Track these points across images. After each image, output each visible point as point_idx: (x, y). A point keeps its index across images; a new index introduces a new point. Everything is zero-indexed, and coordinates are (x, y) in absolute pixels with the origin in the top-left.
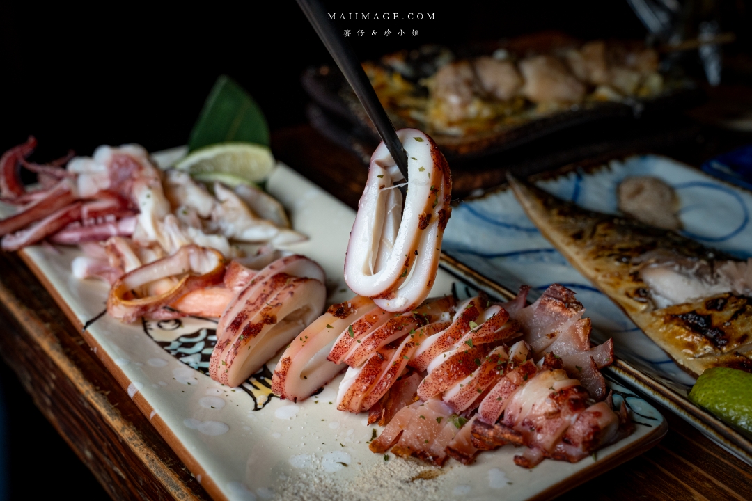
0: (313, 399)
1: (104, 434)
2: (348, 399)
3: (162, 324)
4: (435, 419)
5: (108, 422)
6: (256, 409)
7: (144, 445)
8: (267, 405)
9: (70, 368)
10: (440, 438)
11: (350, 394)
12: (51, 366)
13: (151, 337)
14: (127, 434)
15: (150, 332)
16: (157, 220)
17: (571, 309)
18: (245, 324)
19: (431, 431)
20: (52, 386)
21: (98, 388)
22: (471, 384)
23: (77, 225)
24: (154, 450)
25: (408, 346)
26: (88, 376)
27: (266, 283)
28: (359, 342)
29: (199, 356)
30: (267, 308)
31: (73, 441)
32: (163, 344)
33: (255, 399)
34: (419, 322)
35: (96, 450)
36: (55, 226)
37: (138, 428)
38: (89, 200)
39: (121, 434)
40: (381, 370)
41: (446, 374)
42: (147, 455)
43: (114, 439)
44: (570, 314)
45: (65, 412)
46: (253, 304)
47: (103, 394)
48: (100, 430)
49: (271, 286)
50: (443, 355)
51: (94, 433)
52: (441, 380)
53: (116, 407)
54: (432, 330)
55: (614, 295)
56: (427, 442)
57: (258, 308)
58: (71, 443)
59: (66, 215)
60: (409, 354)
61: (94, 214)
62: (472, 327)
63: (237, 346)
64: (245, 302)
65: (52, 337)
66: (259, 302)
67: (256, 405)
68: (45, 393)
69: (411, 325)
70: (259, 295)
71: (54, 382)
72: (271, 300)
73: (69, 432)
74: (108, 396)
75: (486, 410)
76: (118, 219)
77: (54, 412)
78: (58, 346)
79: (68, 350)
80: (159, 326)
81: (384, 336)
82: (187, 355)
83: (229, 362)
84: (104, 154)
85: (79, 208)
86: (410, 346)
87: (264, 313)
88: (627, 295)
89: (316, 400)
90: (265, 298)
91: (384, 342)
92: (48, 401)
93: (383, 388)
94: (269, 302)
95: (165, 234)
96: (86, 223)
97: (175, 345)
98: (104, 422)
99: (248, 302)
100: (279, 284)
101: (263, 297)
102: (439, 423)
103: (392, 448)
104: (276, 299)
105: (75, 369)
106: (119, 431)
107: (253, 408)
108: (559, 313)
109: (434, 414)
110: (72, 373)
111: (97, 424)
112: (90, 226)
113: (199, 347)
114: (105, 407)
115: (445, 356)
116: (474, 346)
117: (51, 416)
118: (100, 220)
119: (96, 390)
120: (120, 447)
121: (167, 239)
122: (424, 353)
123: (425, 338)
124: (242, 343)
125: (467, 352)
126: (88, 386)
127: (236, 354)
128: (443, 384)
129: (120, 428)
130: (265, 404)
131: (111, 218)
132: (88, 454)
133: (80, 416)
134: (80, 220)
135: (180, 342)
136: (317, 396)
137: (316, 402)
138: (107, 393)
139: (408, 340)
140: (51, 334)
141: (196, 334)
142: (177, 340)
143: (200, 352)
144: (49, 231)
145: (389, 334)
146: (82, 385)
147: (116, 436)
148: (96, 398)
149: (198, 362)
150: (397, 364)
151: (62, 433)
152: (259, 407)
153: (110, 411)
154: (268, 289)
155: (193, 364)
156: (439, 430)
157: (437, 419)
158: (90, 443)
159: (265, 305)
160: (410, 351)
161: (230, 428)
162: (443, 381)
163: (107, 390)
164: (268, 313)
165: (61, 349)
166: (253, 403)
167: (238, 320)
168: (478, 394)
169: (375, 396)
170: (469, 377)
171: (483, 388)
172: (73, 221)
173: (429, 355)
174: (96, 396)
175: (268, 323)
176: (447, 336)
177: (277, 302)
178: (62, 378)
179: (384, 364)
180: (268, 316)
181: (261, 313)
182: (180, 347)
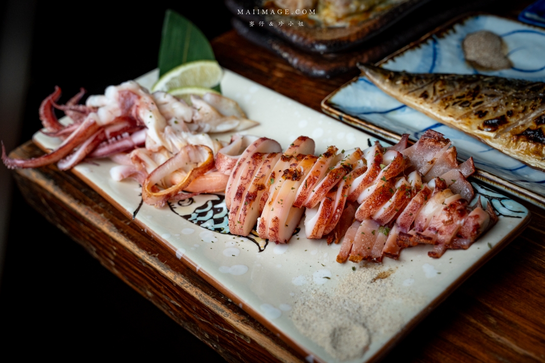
0: (295, 237)
1: (161, 281)
2: (315, 231)
3: (181, 203)
4: (371, 232)
5: (163, 274)
6: (261, 251)
7: (192, 286)
8: (267, 247)
9: (127, 242)
10: (377, 244)
11: (317, 228)
12: (112, 242)
13: (178, 214)
14: (179, 280)
15: (174, 209)
16: (160, 131)
17: (441, 142)
18: (245, 194)
19: (370, 241)
20: (115, 254)
21: (150, 253)
22: (390, 207)
23: (104, 143)
24: (200, 288)
25: (345, 188)
26: (141, 246)
27: (249, 162)
28: (314, 191)
29: (212, 221)
30: (256, 179)
31: (137, 287)
32: (187, 217)
33: (258, 244)
34: (347, 170)
35: (156, 291)
36: (91, 148)
37: (185, 276)
38: (109, 125)
39: (175, 281)
40: (332, 208)
41: (373, 202)
42: (196, 292)
43: (169, 284)
44: (440, 146)
45: (127, 269)
46: (246, 179)
47: (154, 256)
48: (158, 279)
49: (253, 163)
50: (367, 190)
51: (153, 281)
52: (371, 207)
53: (166, 263)
54: (356, 174)
55: (469, 131)
56: (369, 248)
57: (249, 181)
58: (134, 288)
59: (96, 138)
60: (346, 194)
61: (114, 134)
62: (382, 168)
63: (245, 210)
64: (240, 178)
65: (107, 223)
66: (249, 176)
67: (260, 248)
68: (110, 258)
69: (343, 173)
70: (247, 171)
71: (115, 251)
72: (257, 173)
73: (132, 281)
74: (158, 257)
75: (403, 222)
76: (131, 134)
77: (117, 269)
78: (114, 228)
79: (122, 230)
80: (180, 205)
81: (329, 184)
82: (204, 222)
83: (242, 221)
84: (112, 91)
85: (103, 132)
86: (346, 188)
87: (256, 183)
88: (479, 128)
89: (297, 237)
90: (252, 173)
91: (329, 188)
92: (113, 263)
93: (336, 219)
94: (256, 175)
95: (167, 140)
96: (110, 141)
97: (194, 216)
98: (160, 275)
99: (242, 178)
100: (258, 161)
101: (251, 172)
102: (374, 234)
103: (349, 258)
104: (260, 172)
105: (130, 242)
106: (173, 279)
107: (259, 250)
108: (433, 146)
109: (369, 230)
110: (130, 246)
111: (155, 276)
112: (113, 143)
113: (210, 214)
114: (158, 264)
115: (369, 190)
116: (387, 181)
117: (116, 272)
118: (119, 137)
119: (149, 255)
120: (174, 289)
121: (169, 143)
122: (355, 191)
123: (353, 180)
124: (248, 207)
125: (384, 186)
126: (143, 252)
127: (246, 215)
128: (373, 209)
129: (173, 278)
130: (265, 246)
131: (126, 135)
132: (149, 293)
133: (140, 271)
134: (106, 140)
135: (197, 213)
136: (297, 234)
137: (298, 239)
138: (157, 255)
139: (343, 184)
140: (107, 220)
141: (205, 206)
142: (194, 212)
143: (212, 218)
144: (88, 152)
145: (332, 183)
146: (138, 253)
147: (171, 282)
148: (151, 260)
149: (213, 225)
150: (341, 202)
151: (128, 282)
152: (262, 249)
153: (163, 267)
154: (253, 167)
155: (210, 228)
156: (375, 239)
157: (372, 233)
158: (150, 287)
159: (254, 178)
160: (347, 191)
161: (248, 268)
162: (373, 207)
163: (157, 254)
164: (258, 183)
165: (117, 230)
166: (258, 247)
167: (240, 192)
168: (396, 212)
169: (332, 225)
170: (389, 202)
171: (399, 208)
172: (101, 141)
173: (358, 192)
174: (150, 258)
175: (260, 190)
176: (368, 177)
177: (262, 174)
178: (122, 249)
179: (333, 204)
180: (259, 185)
181: (254, 184)
182: (198, 216)
